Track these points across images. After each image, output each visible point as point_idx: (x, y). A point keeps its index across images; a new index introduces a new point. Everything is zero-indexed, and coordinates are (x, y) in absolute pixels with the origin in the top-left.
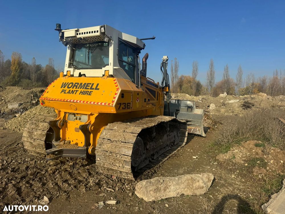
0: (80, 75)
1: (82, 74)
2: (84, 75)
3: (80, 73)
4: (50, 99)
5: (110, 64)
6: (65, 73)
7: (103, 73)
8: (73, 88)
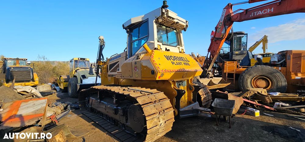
1: (167, 49)
2: (169, 50)
4: (170, 70)
5: (183, 45)
6: (156, 46)
7: (181, 51)
8: (176, 60)
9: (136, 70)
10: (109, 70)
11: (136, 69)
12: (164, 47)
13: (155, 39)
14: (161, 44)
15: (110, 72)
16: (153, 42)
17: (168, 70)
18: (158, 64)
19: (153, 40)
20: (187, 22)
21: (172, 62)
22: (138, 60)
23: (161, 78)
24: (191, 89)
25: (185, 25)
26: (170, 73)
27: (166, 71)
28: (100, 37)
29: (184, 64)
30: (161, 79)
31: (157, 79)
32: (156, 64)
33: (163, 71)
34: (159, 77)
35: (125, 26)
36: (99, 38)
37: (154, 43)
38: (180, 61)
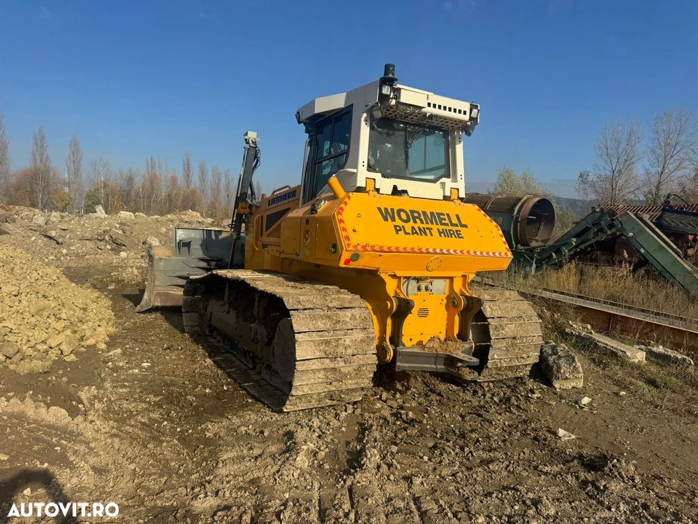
0: (396, 191)
1: (399, 189)
2: (405, 192)
3: (395, 187)
4: (381, 247)
5: (459, 177)
6: (361, 182)
7: (448, 194)
8: (415, 222)
9: (307, 240)
10: (266, 231)
11: (307, 236)
12: (386, 185)
13: (360, 164)
14: (378, 176)
15: (268, 236)
16: (354, 171)
17: (372, 247)
18: (350, 230)
19: (356, 167)
20: (475, 111)
21: (395, 226)
22: (313, 215)
23: (352, 263)
24: (454, 303)
25: (466, 117)
26: (380, 253)
27: (369, 248)
28: (246, 134)
29: (440, 233)
30: (353, 265)
31: (342, 264)
32: (344, 229)
33: (360, 248)
34: (347, 262)
35: (304, 117)
36: (246, 137)
37: (355, 175)
38: (430, 226)
